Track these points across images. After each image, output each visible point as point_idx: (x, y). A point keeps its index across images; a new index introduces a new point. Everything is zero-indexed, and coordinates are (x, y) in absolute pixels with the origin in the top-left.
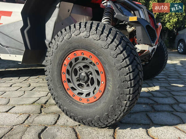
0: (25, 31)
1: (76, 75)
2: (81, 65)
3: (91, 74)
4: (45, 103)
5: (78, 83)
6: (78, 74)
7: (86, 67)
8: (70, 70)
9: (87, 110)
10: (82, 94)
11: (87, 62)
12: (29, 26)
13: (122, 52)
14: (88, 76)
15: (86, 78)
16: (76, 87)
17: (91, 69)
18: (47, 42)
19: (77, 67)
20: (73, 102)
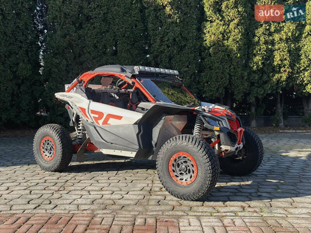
0: (140, 135)
1: (178, 167)
2: (182, 161)
3: (189, 166)
4: (151, 190)
5: (180, 172)
6: (180, 167)
7: (185, 162)
8: (175, 164)
9: (186, 189)
10: (182, 179)
11: (186, 159)
12: (142, 132)
13: (205, 155)
14: (187, 168)
15: (185, 169)
16: (179, 175)
17: (188, 164)
18: (153, 143)
19: (179, 162)
20: (177, 185)
